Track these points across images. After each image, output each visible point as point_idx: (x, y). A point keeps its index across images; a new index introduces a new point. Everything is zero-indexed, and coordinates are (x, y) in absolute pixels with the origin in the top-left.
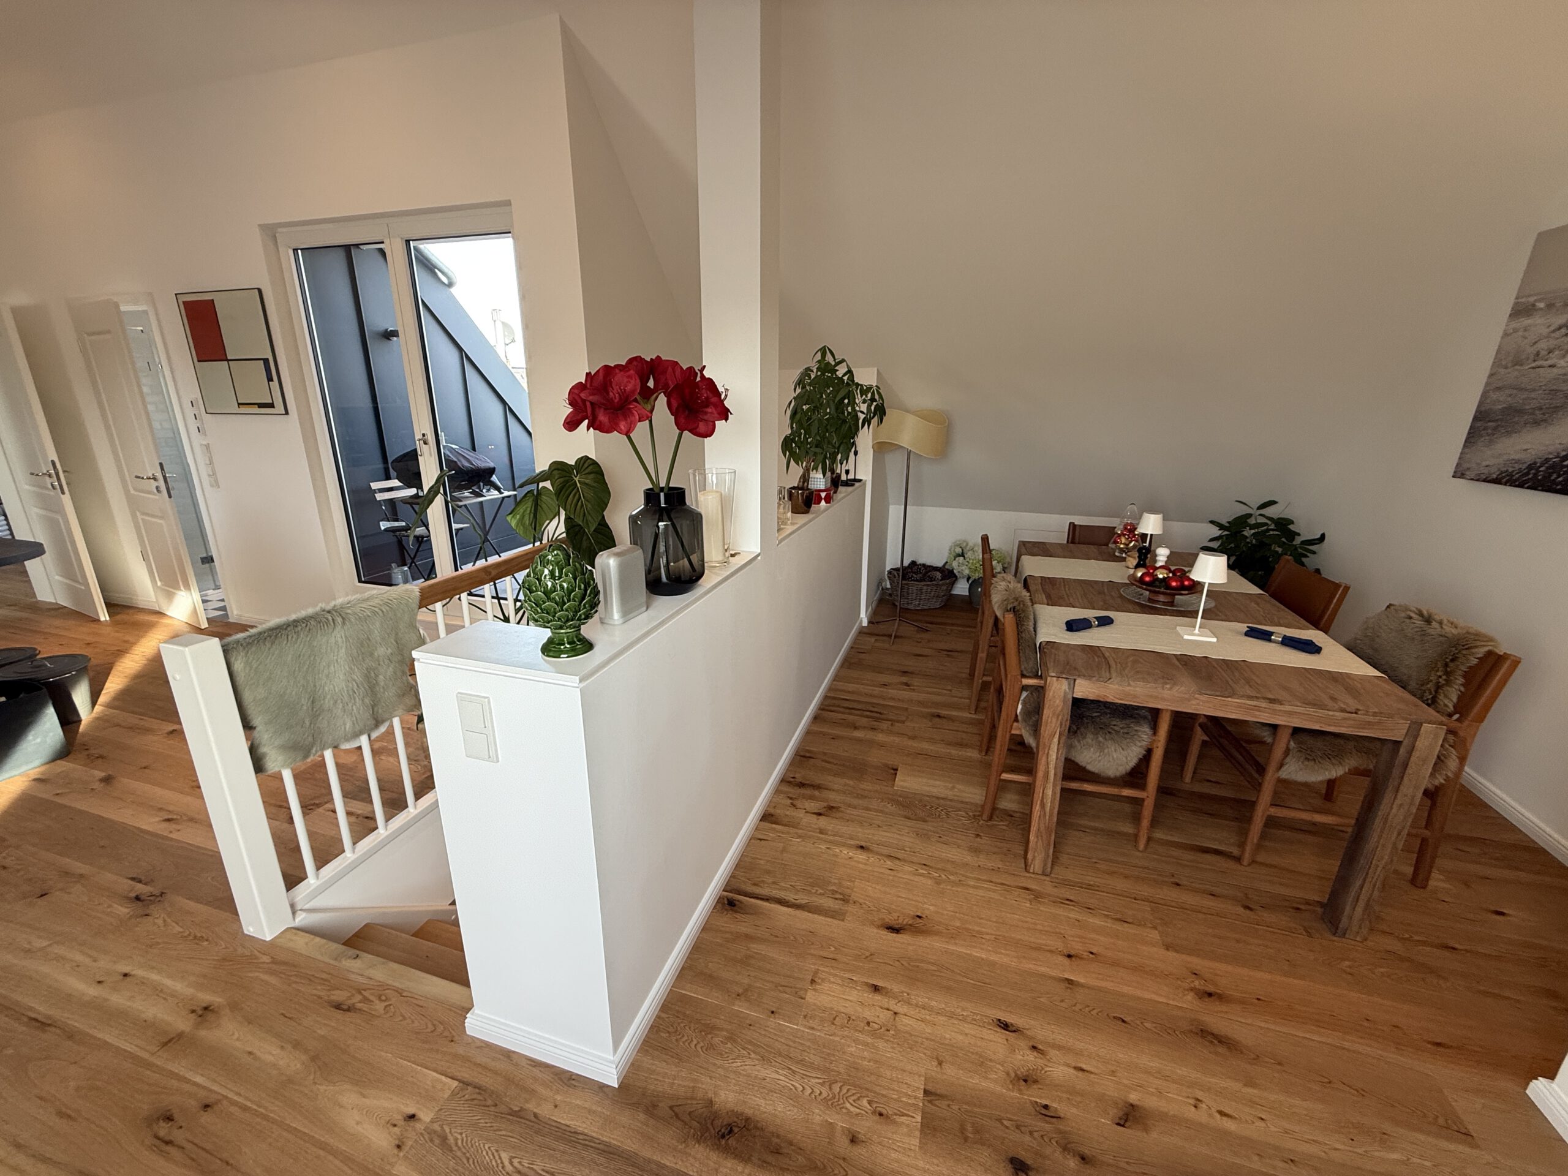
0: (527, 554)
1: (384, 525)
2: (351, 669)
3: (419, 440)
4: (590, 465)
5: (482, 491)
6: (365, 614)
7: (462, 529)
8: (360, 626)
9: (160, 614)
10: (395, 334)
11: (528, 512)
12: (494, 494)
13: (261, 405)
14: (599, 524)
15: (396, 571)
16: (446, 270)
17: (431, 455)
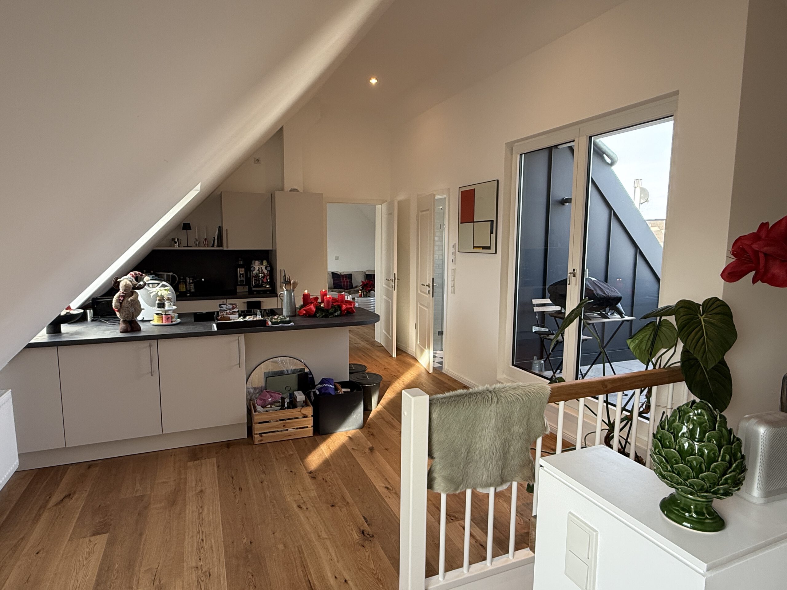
0: (640, 376)
1: (535, 329)
2: (495, 436)
3: (570, 273)
4: (719, 306)
5: (607, 314)
6: (511, 399)
7: (586, 340)
8: (507, 407)
9: (416, 360)
10: (569, 201)
11: (647, 339)
12: (617, 317)
13: (484, 248)
14: (719, 363)
15: (535, 362)
16: (611, 154)
17: (576, 285)
